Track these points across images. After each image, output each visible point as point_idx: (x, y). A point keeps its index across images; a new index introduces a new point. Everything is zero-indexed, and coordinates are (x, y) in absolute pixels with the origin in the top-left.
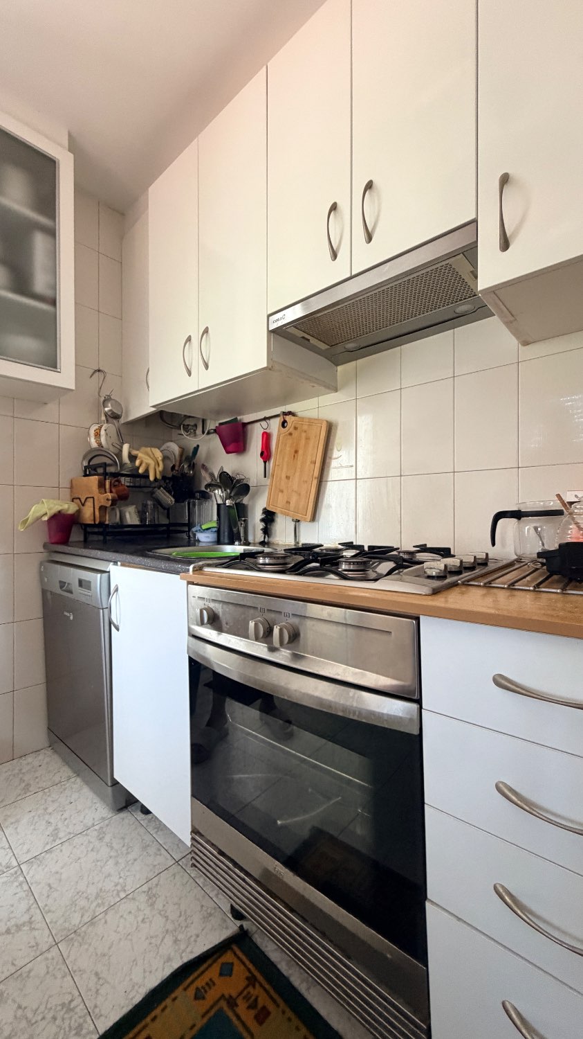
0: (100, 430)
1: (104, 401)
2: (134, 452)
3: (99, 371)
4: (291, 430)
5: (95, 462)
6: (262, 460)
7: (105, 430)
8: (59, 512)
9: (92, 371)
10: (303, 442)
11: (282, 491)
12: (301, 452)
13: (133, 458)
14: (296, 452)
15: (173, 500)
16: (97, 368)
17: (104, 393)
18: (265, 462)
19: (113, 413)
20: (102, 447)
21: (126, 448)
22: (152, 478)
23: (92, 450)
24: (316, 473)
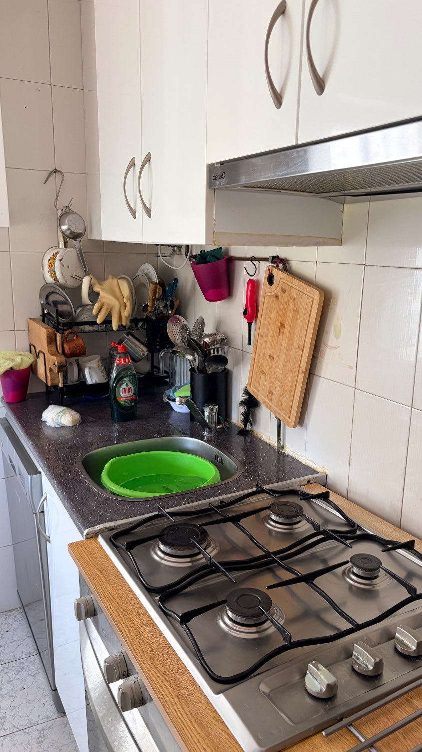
0: (54, 259)
1: (61, 216)
2: (97, 289)
3: (55, 171)
4: (278, 291)
5: (53, 298)
6: (245, 321)
7: (61, 260)
8: (11, 368)
9: (46, 174)
10: (290, 313)
11: (265, 374)
12: (287, 327)
13: (94, 296)
14: (282, 325)
15: (145, 349)
16: (52, 169)
17: (63, 203)
18: (250, 324)
19: (72, 233)
20: (59, 282)
21: (86, 281)
22: (115, 326)
23: (46, 286)
24: (304, 365)
